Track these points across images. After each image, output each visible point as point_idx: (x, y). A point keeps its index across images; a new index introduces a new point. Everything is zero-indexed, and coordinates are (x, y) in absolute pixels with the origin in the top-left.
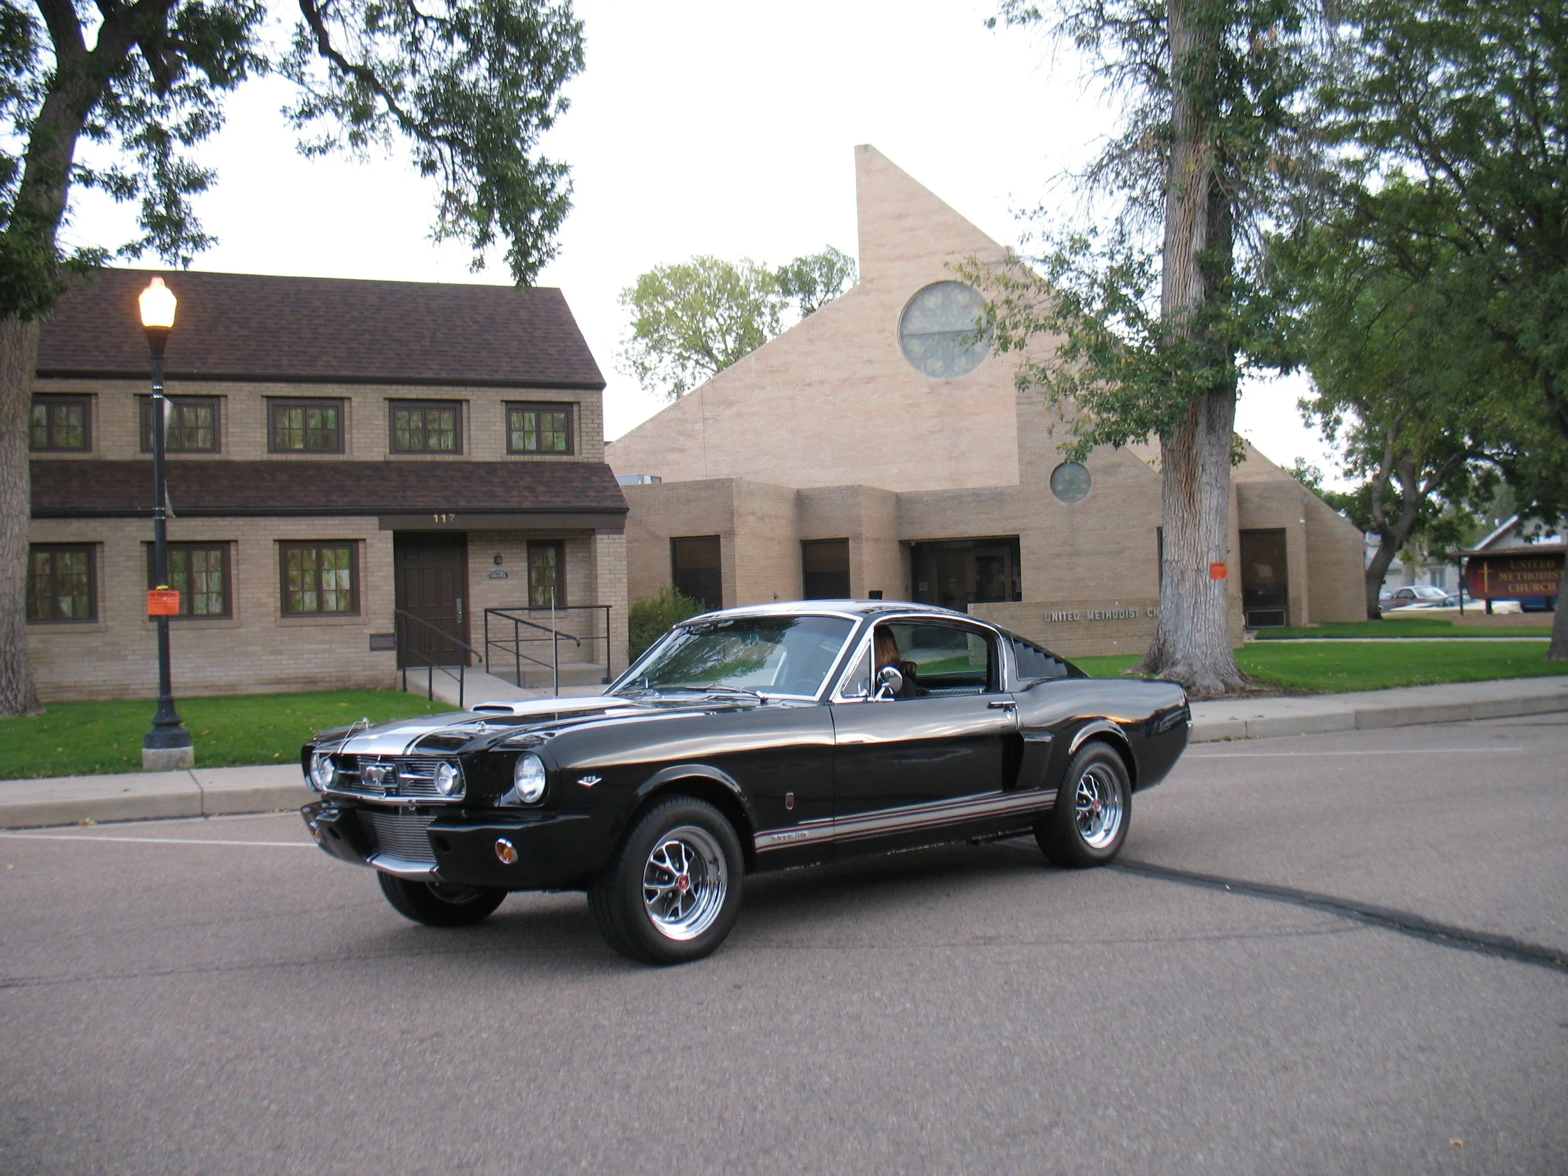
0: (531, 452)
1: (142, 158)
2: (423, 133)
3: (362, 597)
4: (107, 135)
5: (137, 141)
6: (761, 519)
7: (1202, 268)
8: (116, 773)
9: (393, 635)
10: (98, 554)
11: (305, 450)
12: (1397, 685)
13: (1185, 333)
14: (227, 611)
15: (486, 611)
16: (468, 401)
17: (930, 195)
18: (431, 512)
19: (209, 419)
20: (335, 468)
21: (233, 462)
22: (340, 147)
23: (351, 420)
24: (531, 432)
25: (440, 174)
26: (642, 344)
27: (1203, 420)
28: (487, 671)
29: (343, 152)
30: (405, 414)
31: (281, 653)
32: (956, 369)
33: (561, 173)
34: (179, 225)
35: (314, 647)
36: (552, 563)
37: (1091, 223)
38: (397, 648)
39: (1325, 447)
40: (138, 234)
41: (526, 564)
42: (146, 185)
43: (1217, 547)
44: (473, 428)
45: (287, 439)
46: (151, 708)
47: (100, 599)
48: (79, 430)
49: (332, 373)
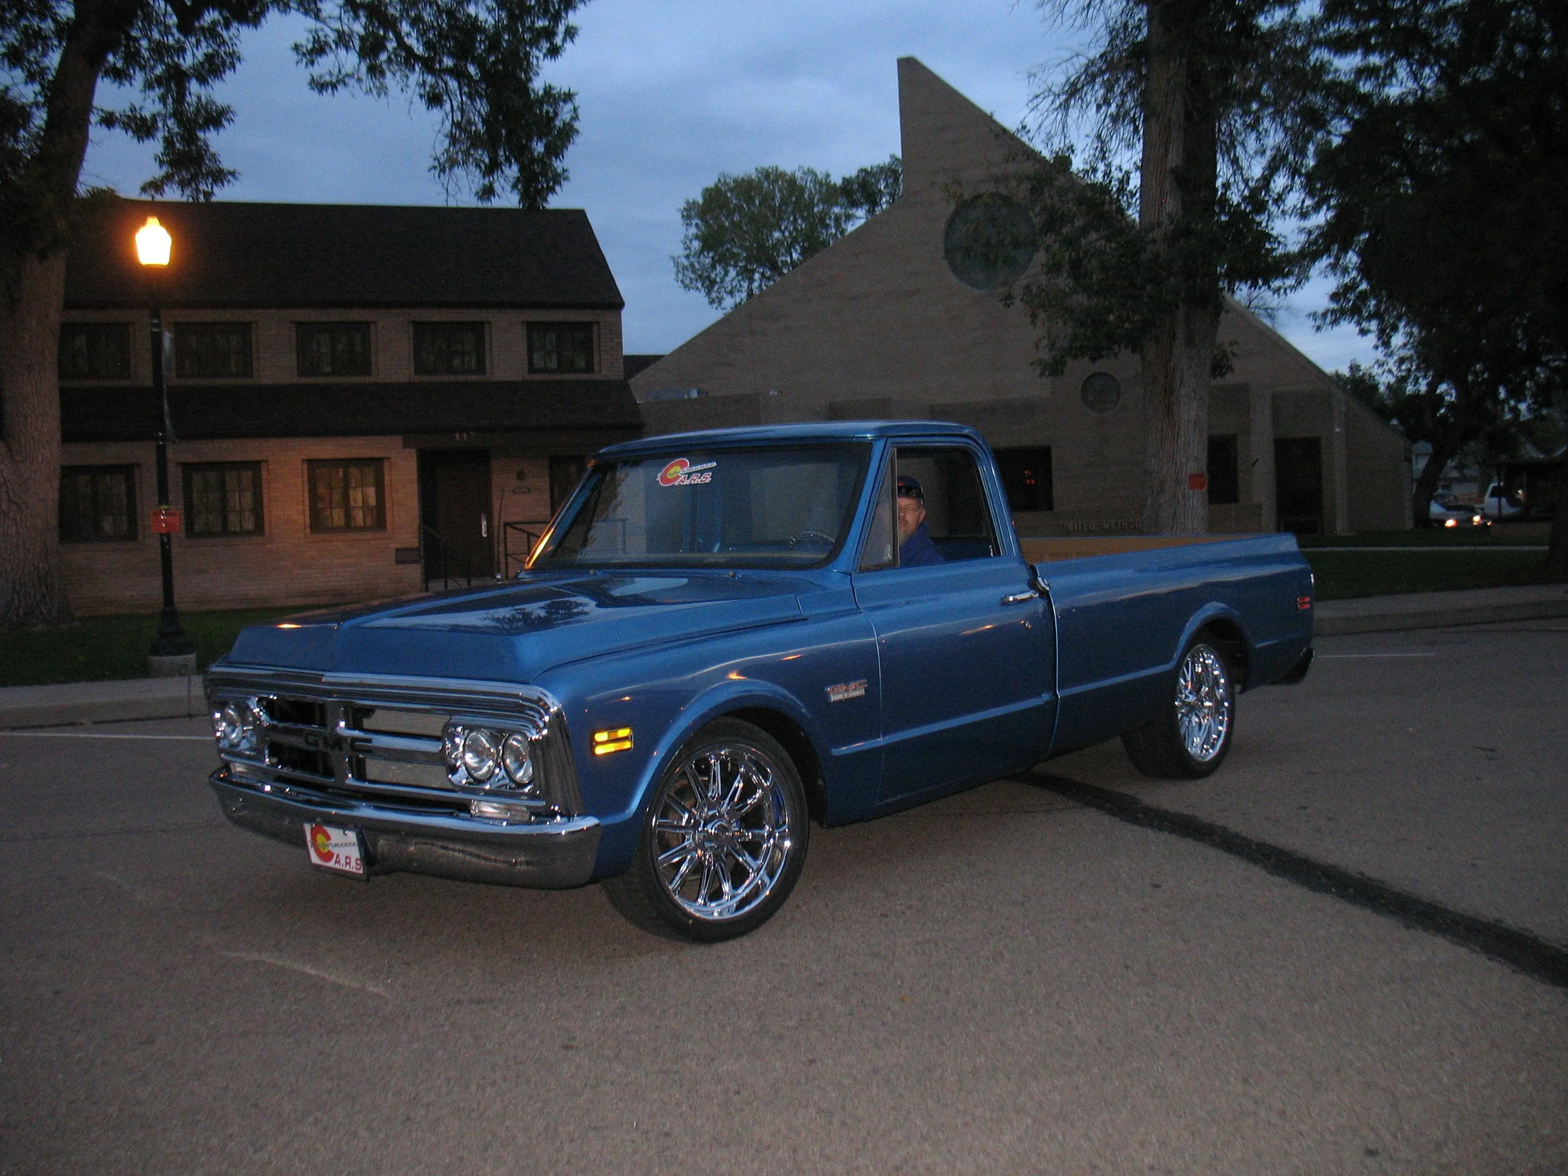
1: (163, 99)
2: (429, 66)
3: (388, 514)
4: (129, 77)
5: (159, 81)
7: (1179, 185)
8: (124, 679)
9: (418, 549)
10: (137, 476)
11: (334, 373)
12: (1379, 593)
13: (1162, 248)
14: (259, 528)
15: (505, 525)
16: (489, 323)
17: (972, 107)
18: (452, 431)
19: (241, 345)
20: (362, 389)
21: (264, 386)
22: (359, 80)
23: (376, 343)
24: (552, 352)
25: (447, 105)
26: (707, 259)
27: (1181, 335)
29: (362, 85)
30: (430, 337)
31: (309, 566)
32: (999, 279)
33: (565, 101)
34: (198, 160)
35: (342, 561)
36: (574, 477)
37: (1067, 141)
38: (423, 561)
39: (1380, 354)
40: (158, 172)
41: (548, 480)
42: (165, 124)
43: (1196, 458)
44: (495, 349)
45: (316, 363)
46: (158, 622)
47: (139, 518)
48: (118, 358)
49: (357, 298)
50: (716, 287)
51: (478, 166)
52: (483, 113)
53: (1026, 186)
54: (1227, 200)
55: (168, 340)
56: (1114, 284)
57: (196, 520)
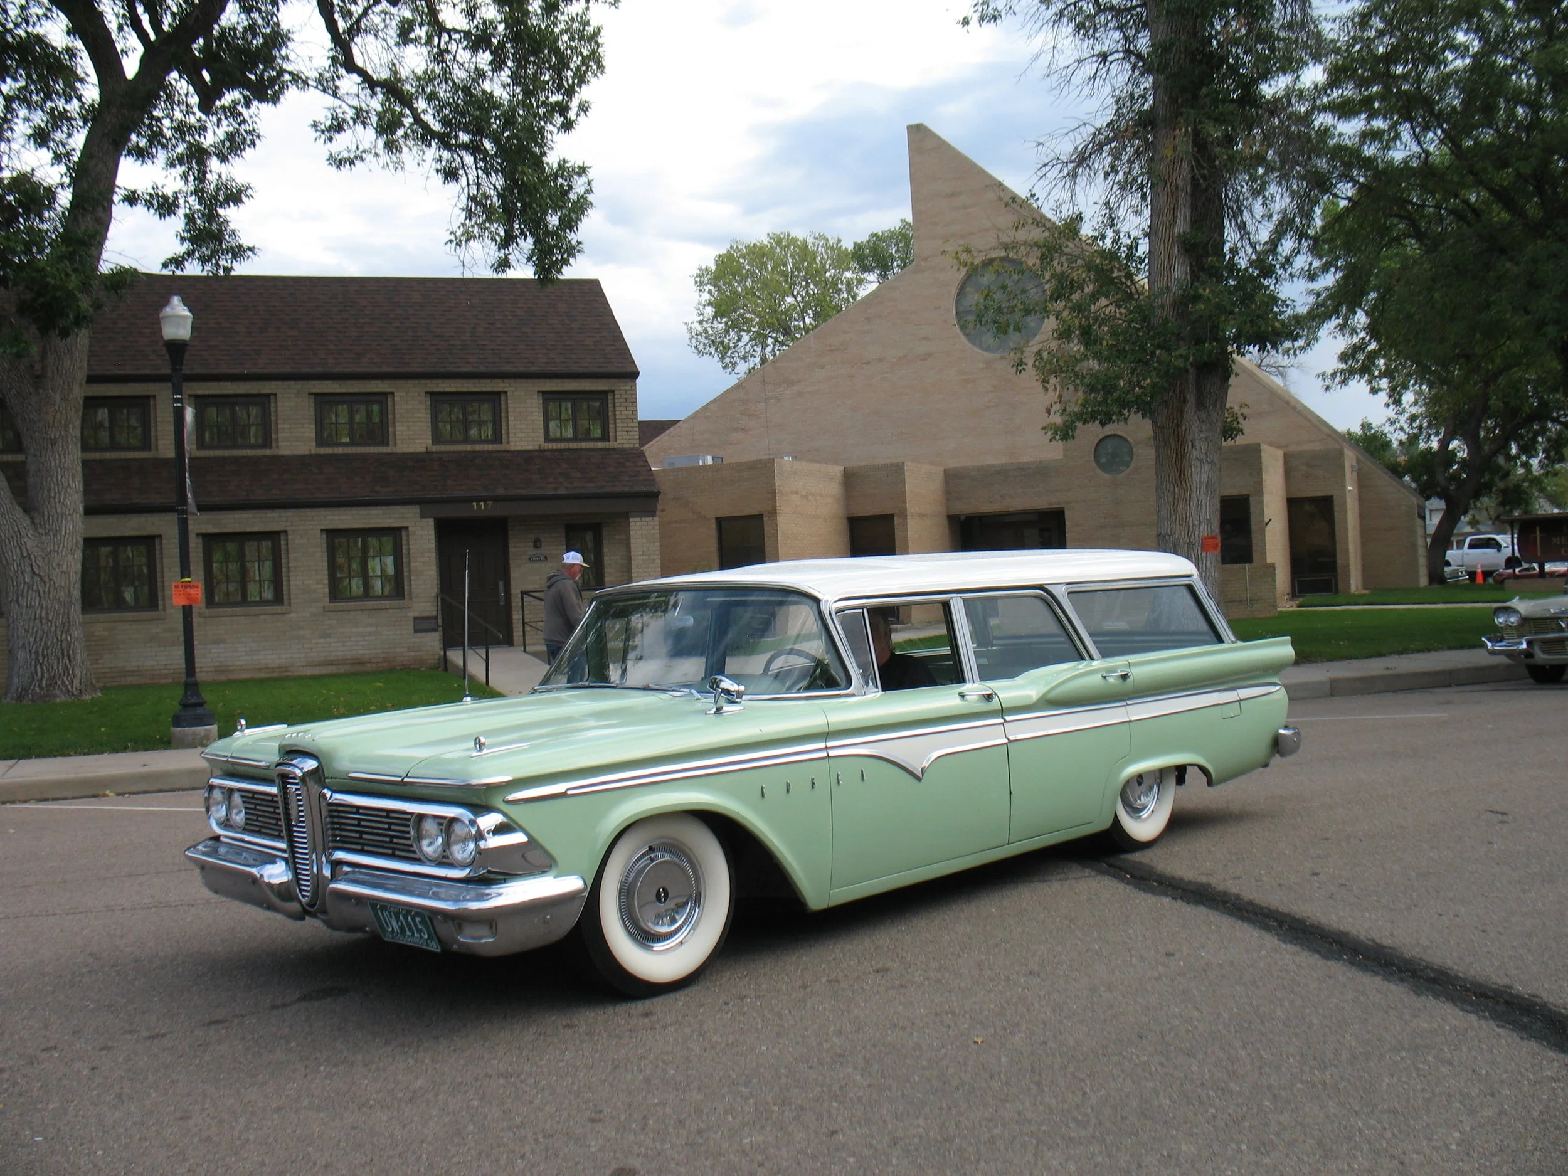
0: (568, 440)
1: (185, 177)
2: (445, 141)
3: (406, 583)
4: (152, 156)
5: (181, 159)
6: (803, 497)
7: (1187, 251)
8: (146, 750)
9: (436, 618)
10: (158, 547)
11: (352, 443)
12: (1391, 653)
13: (1170, 314)
14: (279, 598)
15: (522, 593)
16: (506, 392)
17: (981, 172)
18: (469, 500)
19: (260, 417)
20: (380, 460)
21: (283, 456)
22: (377, 155)
23: (394, 414)
24: (568, 421)
25: (463, 180)
26: (720, 325)
27: (1191, 398)
28: (525, 650)
29: (379, 160)
30: (447, 406)
31: (329, 636)
33: (579, 175)
34: (219, 236)
35: (360, 630)
36: (590, 545)
37: (1076, 209)
38: (440, 629)
39: (1391, 412)
40: (181, 249)
42: (186, 202)
43: (1209, 521)
44: (510, 418)
45: (334, 434)
46: (180, 692)
47: (159, 589)
48: (139, 430)
49: (375, 369)
50: (729, 354)
51: (493, 240)
52: (498, 186)
53: (1037, 252)
54: (1235, 265)
55: (189, 414)
56: (1124, 350)
57: (216, 591)
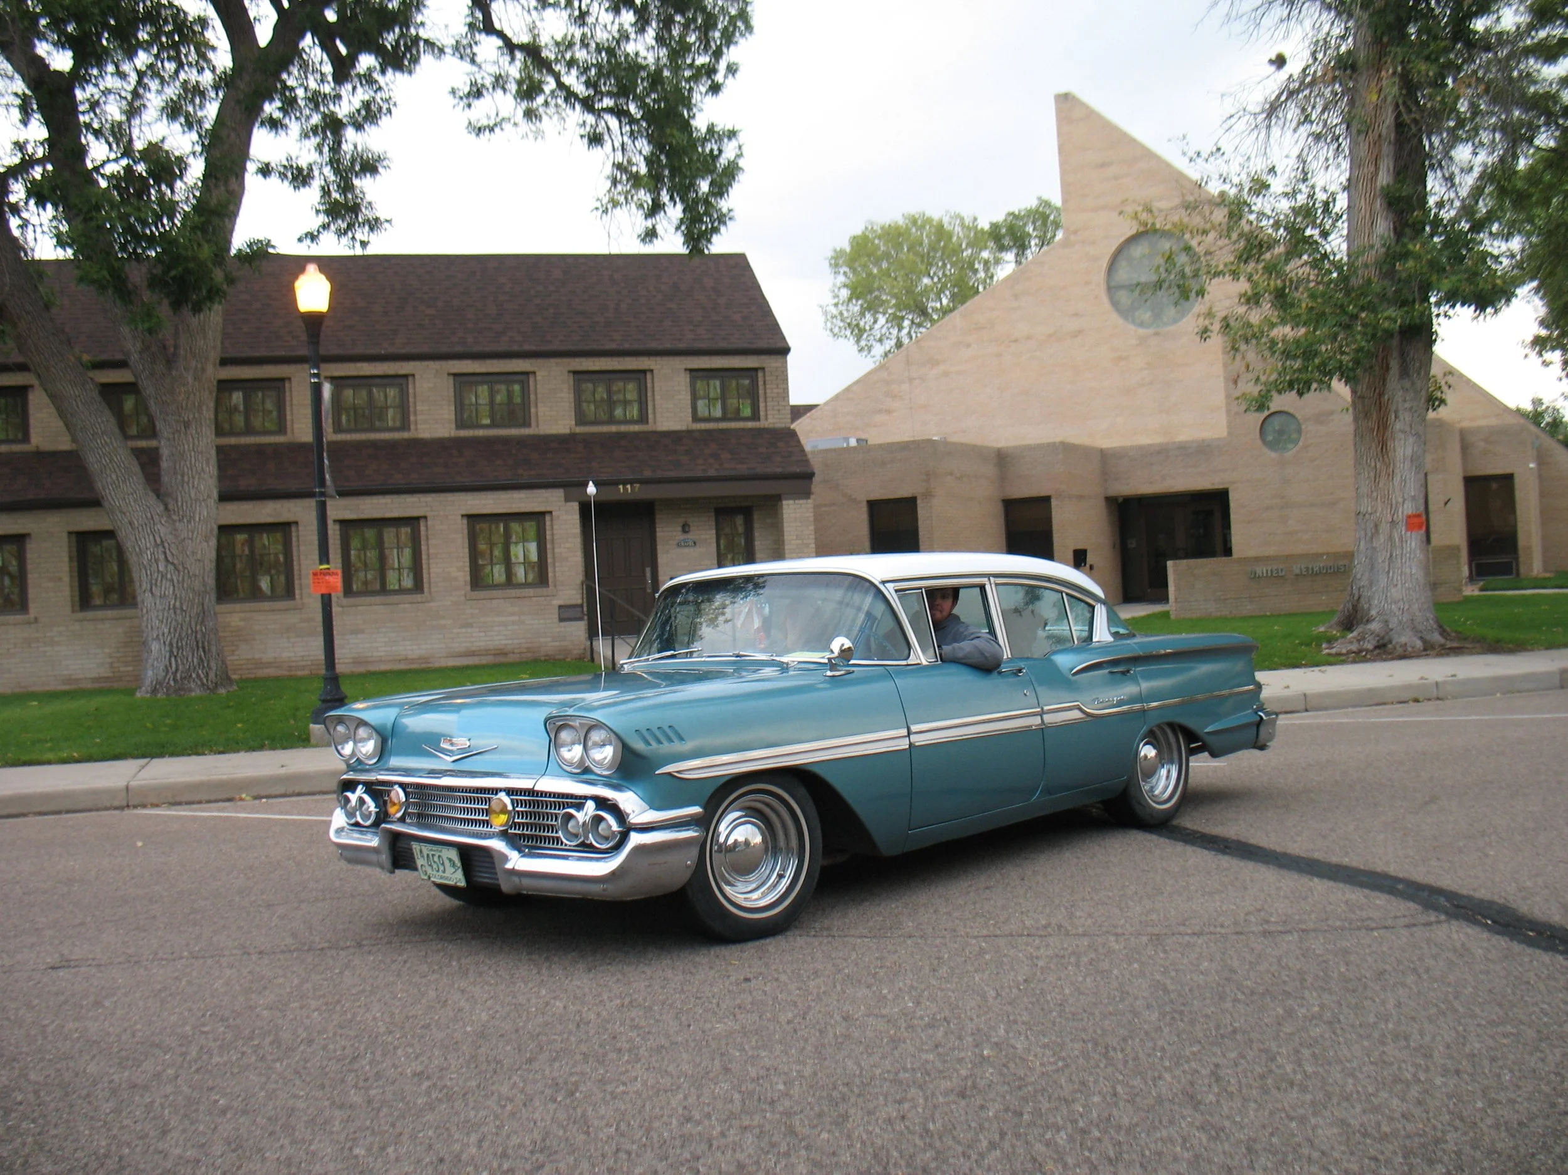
0: (717, 420)
1: (319, 148)
2: (588, 105)
3: (550, 570)
4: (285, 127)
5: (315, 130)
6: (960, 479)
7: (1389, 205)
8: (284, 748)
9: (582, 606)
10: (294, 534)
11: (493, 425)
13: (1373, 273)
14: (418, 586)
16: (652, 371)
17: (1133, 142)
18: (616, 483)
19: (397, 400)
20: (521, 442)
21: (422, 440)
22: (515, 124)
23: (536, 394)
24: (716, 399)
25: (608, 146)
26: (855, 307)
27: (1394, 365)
29: (519, 129)
30: (590, 386)
31: (471, 625)
32: (1165, 319)
33: (730, 138)
34: (355, 209)
35: (504, 619)
36: (741, 529)
37: (1269, 162)
38: (586, 618)
40: (316, 222)
41: (714, 532)
42: (321, 173)
43: (1414, 498)
44: (657, 397)
45: (474, 414)
46: (319, 685)
47: (296, 577)
48: (275, 414)
49: (515, 348)
50: (865, 336)
51: (640, 206)
52: (644, 152)
54: (1441, 220)
55: (327, 390)
56: (1324, 313)
57: (354, 579)
